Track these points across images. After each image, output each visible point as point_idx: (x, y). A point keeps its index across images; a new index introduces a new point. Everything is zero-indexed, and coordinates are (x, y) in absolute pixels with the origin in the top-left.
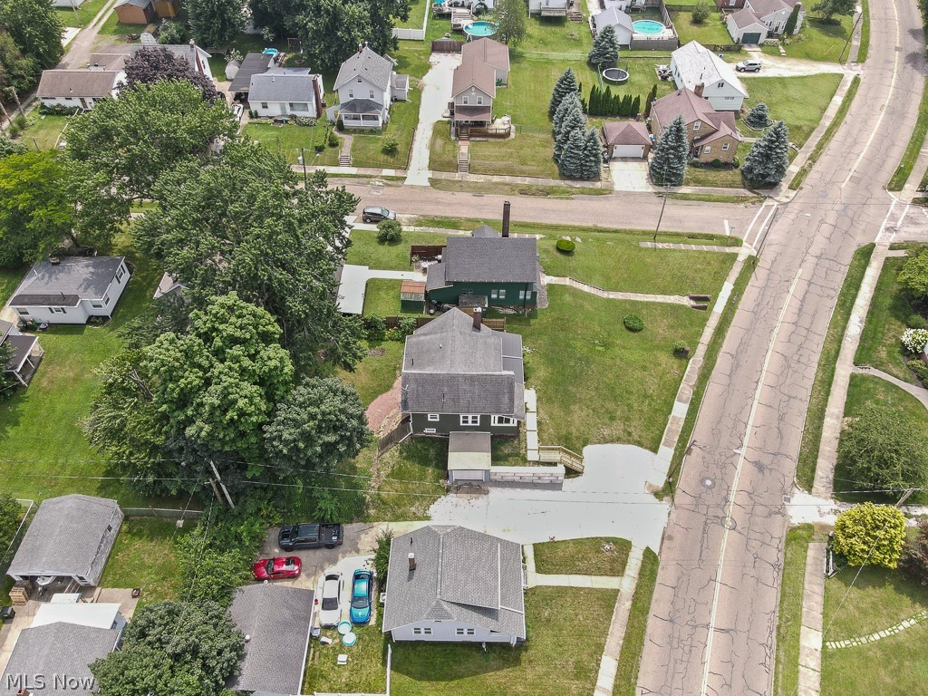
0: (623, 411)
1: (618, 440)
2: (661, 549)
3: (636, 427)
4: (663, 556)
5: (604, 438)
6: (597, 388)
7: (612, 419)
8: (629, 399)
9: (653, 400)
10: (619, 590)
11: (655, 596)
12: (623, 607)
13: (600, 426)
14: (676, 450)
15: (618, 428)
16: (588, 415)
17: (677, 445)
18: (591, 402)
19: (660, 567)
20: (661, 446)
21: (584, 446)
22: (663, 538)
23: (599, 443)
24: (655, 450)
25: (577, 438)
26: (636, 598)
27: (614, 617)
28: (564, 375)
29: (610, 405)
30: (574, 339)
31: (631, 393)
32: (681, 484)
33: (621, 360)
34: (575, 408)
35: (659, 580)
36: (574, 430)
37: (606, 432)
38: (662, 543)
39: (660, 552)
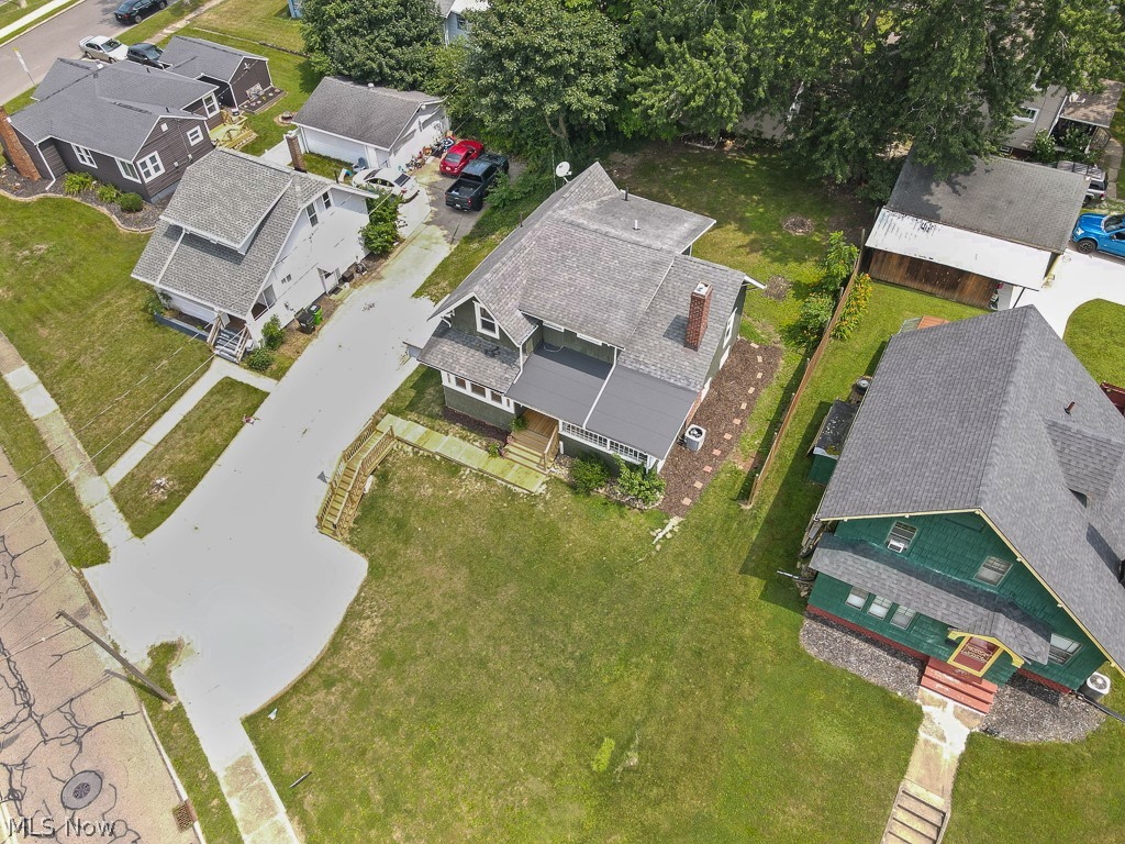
0: (386, 699)
1: (335, 647)
2: (85, 584)
3: (334, 711)
4: (71, 579)
5: (360, 615)
6: (483, 663)
7: (388, 659)
8: (410, 736)
9: (372, 822)
10: (101, 474)
11: (40, 522)
12: (75, 464)
13: (391, 621)
14: (213, 778)
15: (359, 662)
16: (429, 606)
17: (220, 795)
18: (455, 630)
19: (63, 560)
20: (249, 748)
21: (371, 561)
22: (94, 601)
23: (357, 600)
24: (252, 723)
25: (393, 554)
26: (69, 492)
27: (79, 446)
28: (552, 586)
29: (419, 672)
30: (657, 677)
31: (420, 759)
32: (140, 725)
33: (540, 804)
34: (460, 582)
35: (52, 544)
36: (413, 553)
37: (367, 628)
38: (90, 594)
39: (80, 576)
